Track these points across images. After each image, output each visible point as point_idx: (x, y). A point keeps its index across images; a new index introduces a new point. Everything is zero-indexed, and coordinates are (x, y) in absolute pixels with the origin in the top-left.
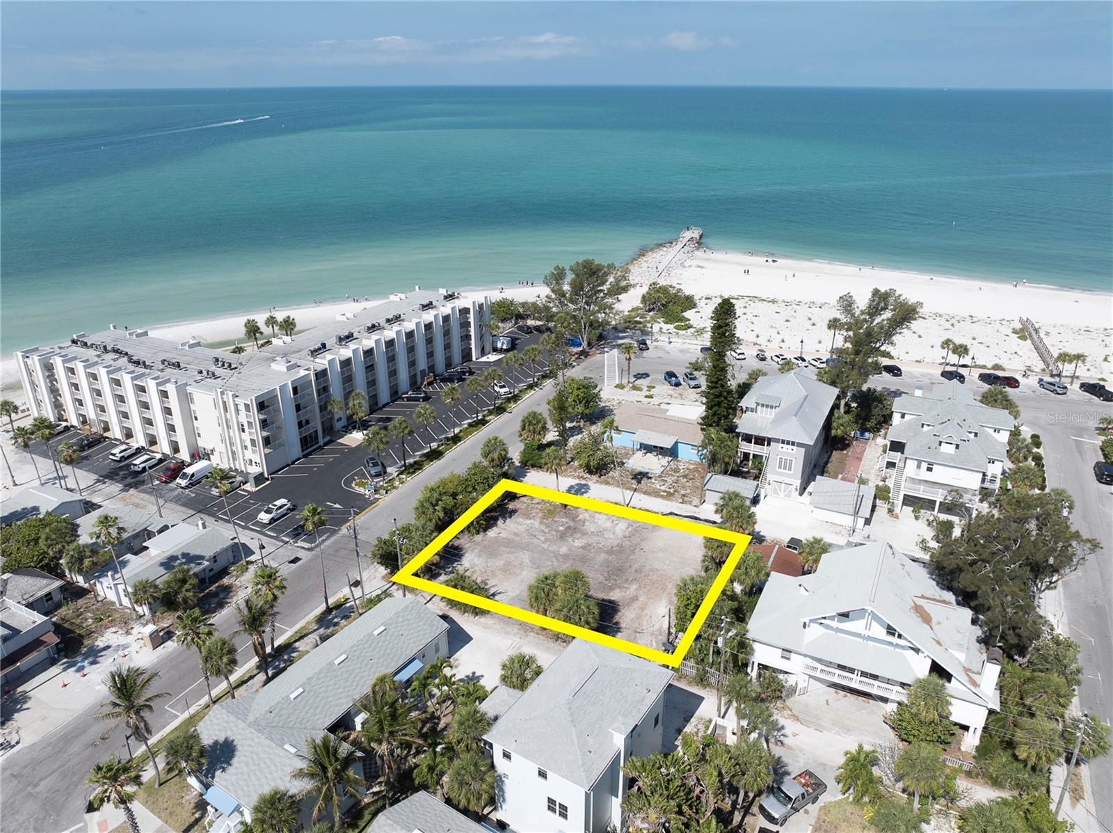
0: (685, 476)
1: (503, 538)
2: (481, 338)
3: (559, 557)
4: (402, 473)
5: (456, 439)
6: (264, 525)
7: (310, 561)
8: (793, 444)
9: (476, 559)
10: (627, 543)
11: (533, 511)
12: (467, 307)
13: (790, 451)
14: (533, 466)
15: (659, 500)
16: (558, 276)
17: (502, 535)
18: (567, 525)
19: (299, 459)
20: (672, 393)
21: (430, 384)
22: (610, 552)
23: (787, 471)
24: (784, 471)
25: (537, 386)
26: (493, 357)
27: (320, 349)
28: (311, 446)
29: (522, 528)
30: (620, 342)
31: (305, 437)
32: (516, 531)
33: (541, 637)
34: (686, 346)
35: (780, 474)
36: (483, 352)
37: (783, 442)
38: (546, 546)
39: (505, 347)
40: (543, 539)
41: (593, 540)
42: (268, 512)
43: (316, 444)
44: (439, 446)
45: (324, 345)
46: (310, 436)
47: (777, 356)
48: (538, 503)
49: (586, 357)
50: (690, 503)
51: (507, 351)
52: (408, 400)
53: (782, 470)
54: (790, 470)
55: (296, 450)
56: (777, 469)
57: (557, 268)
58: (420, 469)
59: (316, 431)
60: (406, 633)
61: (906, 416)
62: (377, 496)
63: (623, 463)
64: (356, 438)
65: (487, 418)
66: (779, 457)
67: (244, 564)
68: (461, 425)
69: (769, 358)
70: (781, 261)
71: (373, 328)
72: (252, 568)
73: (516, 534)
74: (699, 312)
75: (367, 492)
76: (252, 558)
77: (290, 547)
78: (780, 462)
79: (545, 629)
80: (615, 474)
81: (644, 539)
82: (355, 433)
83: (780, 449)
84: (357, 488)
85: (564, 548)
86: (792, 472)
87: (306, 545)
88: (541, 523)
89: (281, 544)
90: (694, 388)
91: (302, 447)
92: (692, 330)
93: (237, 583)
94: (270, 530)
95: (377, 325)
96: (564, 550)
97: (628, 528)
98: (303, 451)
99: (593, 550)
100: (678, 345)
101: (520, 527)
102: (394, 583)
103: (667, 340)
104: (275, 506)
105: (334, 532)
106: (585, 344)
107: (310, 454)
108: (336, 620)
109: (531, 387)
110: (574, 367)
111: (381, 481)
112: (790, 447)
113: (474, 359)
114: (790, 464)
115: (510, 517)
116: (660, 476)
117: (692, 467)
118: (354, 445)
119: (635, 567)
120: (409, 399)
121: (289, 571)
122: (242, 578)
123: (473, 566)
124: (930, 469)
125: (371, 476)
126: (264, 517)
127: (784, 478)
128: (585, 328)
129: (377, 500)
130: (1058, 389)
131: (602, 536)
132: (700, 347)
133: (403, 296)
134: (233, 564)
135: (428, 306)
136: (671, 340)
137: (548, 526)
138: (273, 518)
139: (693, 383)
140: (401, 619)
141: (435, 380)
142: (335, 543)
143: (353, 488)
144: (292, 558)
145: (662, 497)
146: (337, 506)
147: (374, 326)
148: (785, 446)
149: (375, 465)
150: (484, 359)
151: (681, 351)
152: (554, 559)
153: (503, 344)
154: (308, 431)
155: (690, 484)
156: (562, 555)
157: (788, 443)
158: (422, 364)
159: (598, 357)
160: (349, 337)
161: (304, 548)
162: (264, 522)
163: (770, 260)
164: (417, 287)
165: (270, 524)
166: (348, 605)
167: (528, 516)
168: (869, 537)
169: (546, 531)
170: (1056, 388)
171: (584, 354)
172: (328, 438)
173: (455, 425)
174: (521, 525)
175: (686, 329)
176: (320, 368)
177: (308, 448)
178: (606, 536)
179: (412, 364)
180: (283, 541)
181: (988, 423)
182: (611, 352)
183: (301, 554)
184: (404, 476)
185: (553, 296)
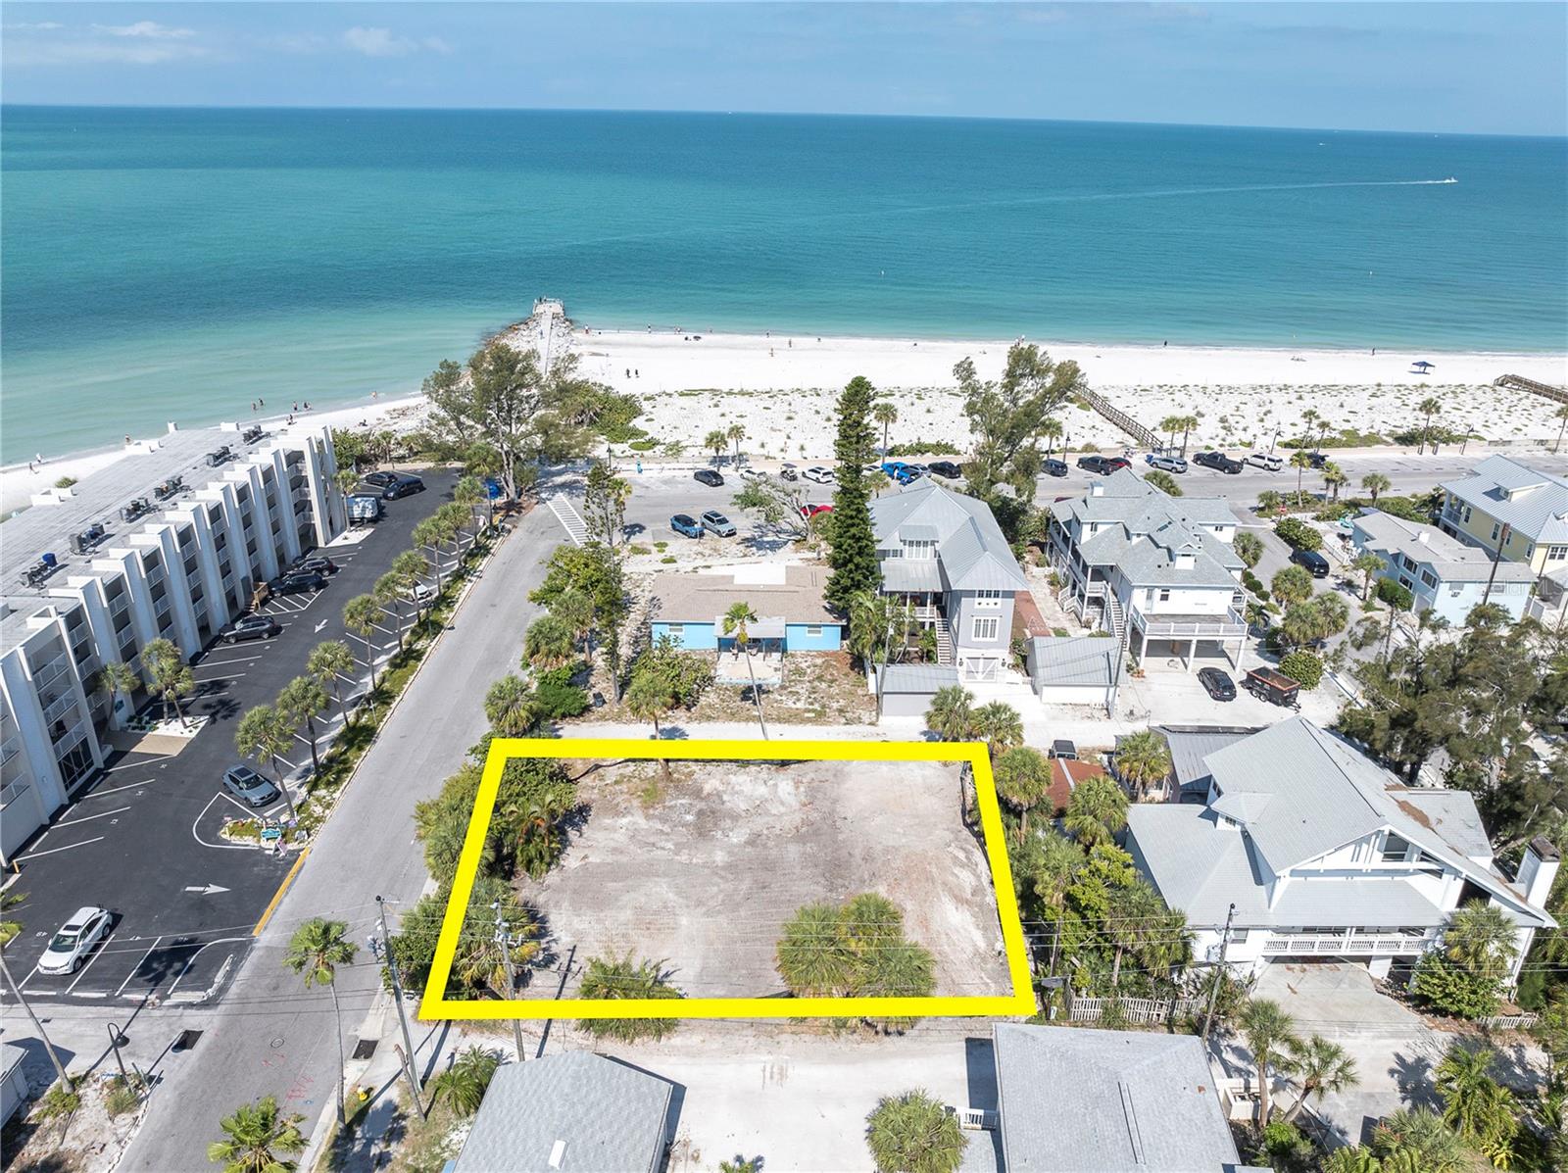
0: (820, 678)
1: (598, 865)
2: (327, 502)
3: (723, 873)
4: (314, 786)
5: (383, 696)
6: (63, 980)
7: (224, 1031)
8: (997, 595)
9: (576, 920)
10: (815, 816)
11: (619, 799)
12: (297, 449)
13: (992, 606)
14: (564, 716)
15: (809, 727)
16: (448, 376)
17: (590, 859)
18: (695, 810)
19: (66, 808)
20: (700, 549)
21: (264, 602)
22: (800, 838)
23: (988, 639)
24: (984, 639)
25: (468, 572)
26: (355, 537)
27: (44, 568)
28: (81, 774)
29: (621, 838)
30: (559, 480)
31: (67, 758)
32: (613, 844)
33: (806, 1037)
34: (667, 474)
35: (978, 646)
36: (333, 531)
37: (981, 595)
38: (684, 858)
39: (368, 515)
40: (670, 845)
41: (759, 824)
42: (59, 947)
43: (88, 767)
44: (358, 718)
45: (50, 559)
46: (75, 753)
47: (813, 470)
48: (616, 782)
49: (519, 512)
50: (859, 720)
51: (373, 521)
52: (237, 641)
53: (981, 639)
54: (993, 635)
55: (54, 791)
56: (974, 639)
57: (445, 365)
58: (347, 770)
59: (85, 743)
60: (607, 1135)
61: (1099, 526)
62: (291, 846)
63: (711, 679)
64: (172, 735)
65: (418, 646)
66: (975, 618)
67: (66, 1089)
68: (373, 670)
69: (799, 476)
70: (706, 338)
71: (137, 511)
72: (90, 1093)
73: (615, 850)
74: (652, 420)
75: (264, 843)
76: (74, 1068)
77: (157, 1013)
78: (978, 626)
79: (803, 1020)
80: (709, 698)
81: (835, 801)
82: (161, 725)
83: (977, 606)
84: (235, 839)
85: (719, 853)
86: (995, 639)
87: (196, 997)
88: (648, 817)
89: (129, 1012)
90: (727, 536)
91: (65, 781)
92: (659, 449)
93: (70, 1144)
94: (85, 984)
95: (142, 503)
96: (720, 857)
97: (797, 788)
98: (67, 788)
99: (771, 844)
100: (655, 474)
101: (616, 836)
102: (449, 1023)
103: (634, 467)
104: (75, 928)
105: (242, 950)
106: (511, 490)
107: (83, 791)
108: (375, 1150)
109: (459, 576)
110: (509, 531)
111: (281, 812)
112: (992, 600)
113: (321, 543)
114: (994, 626)
115: (586, 821)
116: (783, 687)
117: (819, 661)
118: (174, 751)
119: (857, 852)
120: (239, 638)
121: (187, 1069)
122: (79, 1128)
123: (580, 936)
124: (1165, 598)
125: (252, 806)
126: (54, 961)
127: (983, 651)
128: (508, 464)
129: (296, 854)
130: (1179, 467)
131: (767, 813)
132: (692, 473)
133: (154, 443)
134: (32, 1099)
135: (222, 457)
136: (642, 466)
137: (664, 820)
138: (79, 958)
139: (724, 528)
140: (580, 1109)
141: (271, 593)
142: (259, 972)
143: (228, 843)
144: (176, 1037)
145: (809, 720)
146: (213, 889)
147: (137, 507)
148: (984, 600)
149: (255, 782)
150: (338, 542)
151: (665, 482)
152: (716, 879)
153: (364, 509)
154: (71, 742)
155: (835, 690)
156: (723, 868)
157: (989, 595)
158: (242, 568)
159: (539, 510)
160: (97, 535)
161: (191, 1005)
162: (61, 971)
163: (691, 336)
164: (171, 426)
165: (75, 971)
166: (379, 1104)
167: (616, 812)
168: (1131, 713)
169: (666, 828)
170: (1175, 465)
171: (512, 507)
172: (110, 749)
173: (361, 672)
174: (615, 831)
175: (650, 448)
176: (69, 608)
177: (74, 780)
178: (774, 812)
179: (226, 570)
180: (129, 1004)
181: (1209, 519)
182: (555, 498)
183: (193, 1020)
184: (322, 792)
185: (442, 413)
